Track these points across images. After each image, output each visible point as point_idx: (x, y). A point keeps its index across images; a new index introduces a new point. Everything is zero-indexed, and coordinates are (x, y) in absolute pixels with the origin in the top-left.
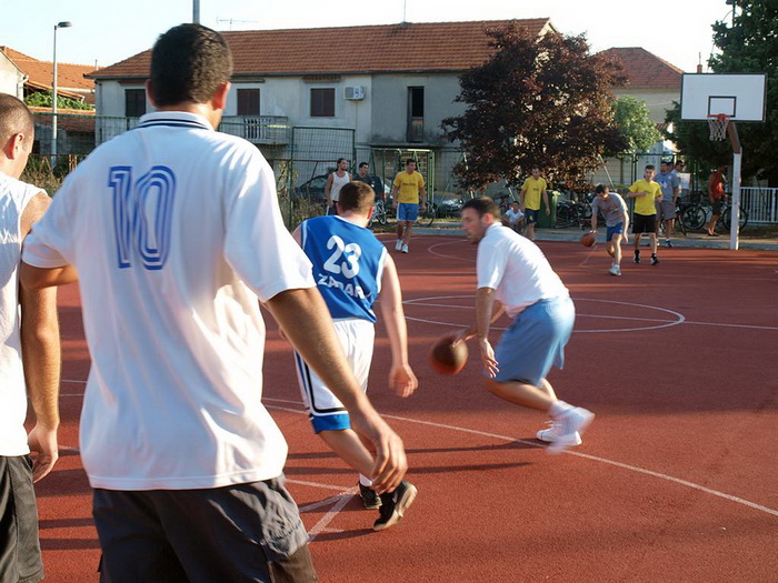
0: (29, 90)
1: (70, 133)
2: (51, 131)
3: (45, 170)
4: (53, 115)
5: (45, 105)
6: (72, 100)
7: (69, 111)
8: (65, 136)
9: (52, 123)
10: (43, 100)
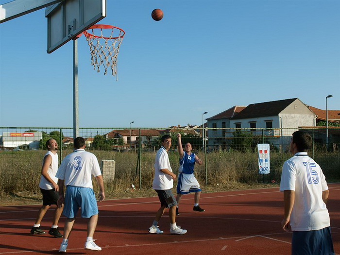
0: (318, 121)
1: (333, 135)
2: (326, 135)
3: (324, 149)
4: (327, 129)
5: (324, 126)
6: (334, 123)
7: (333, 127)
8: (331, 136)
9: (326, 132)
10: (323, 124)
